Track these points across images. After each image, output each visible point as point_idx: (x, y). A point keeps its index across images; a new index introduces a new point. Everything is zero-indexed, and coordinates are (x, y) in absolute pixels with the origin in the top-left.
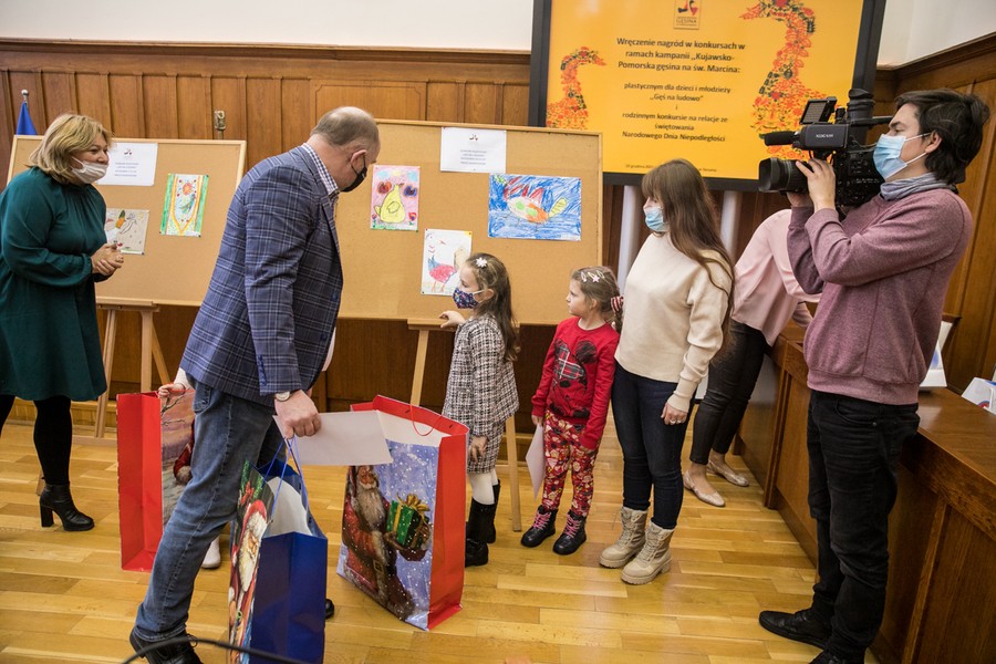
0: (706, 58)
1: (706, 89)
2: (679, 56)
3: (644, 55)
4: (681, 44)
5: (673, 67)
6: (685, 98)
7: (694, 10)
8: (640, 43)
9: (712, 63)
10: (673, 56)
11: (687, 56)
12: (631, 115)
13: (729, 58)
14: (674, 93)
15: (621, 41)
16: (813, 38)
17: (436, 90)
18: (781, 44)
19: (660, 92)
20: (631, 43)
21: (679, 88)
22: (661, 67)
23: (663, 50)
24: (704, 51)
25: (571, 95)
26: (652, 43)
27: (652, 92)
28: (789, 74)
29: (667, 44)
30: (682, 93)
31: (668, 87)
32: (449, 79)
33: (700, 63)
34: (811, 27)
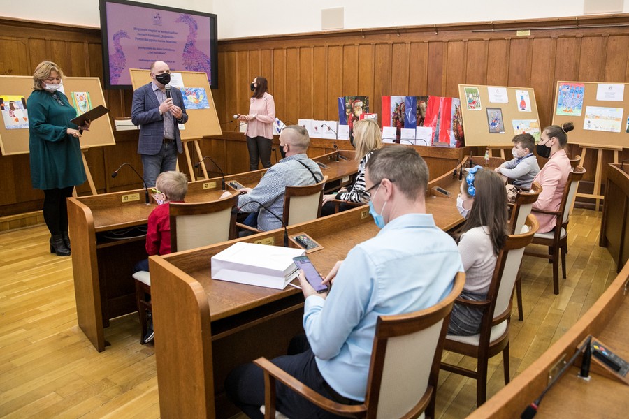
0: (166, 37)
1: (167, 50)
2: (157, 36)
3: (144, 35)
4: (156, 31)
5: (154, 40)
6: (160, 53)
7: (160, 18)
8: (142, 30)
9: (168, 39)
10: (154, 36)
11: (158, 36)
12: (142, 60)
13: (173, 38)
14: (156, 51)
15: (135, 29)
16: (198, 31)
17: (34, 43)
18: (188, 33)
19: (152, 51)
20: (139, 29)
21: (158, 49)
22: (151, 40)
23: (151, 33)
24: (164, 34)
25: (118, 51)
26: (146, 30)
27: (148, 51)
28: (192, 44)
29: (152, 31)
30: (159, 51)
31: (154, 49)
32: (42, 37)
33: (164, 39)
34: (197, 29)
